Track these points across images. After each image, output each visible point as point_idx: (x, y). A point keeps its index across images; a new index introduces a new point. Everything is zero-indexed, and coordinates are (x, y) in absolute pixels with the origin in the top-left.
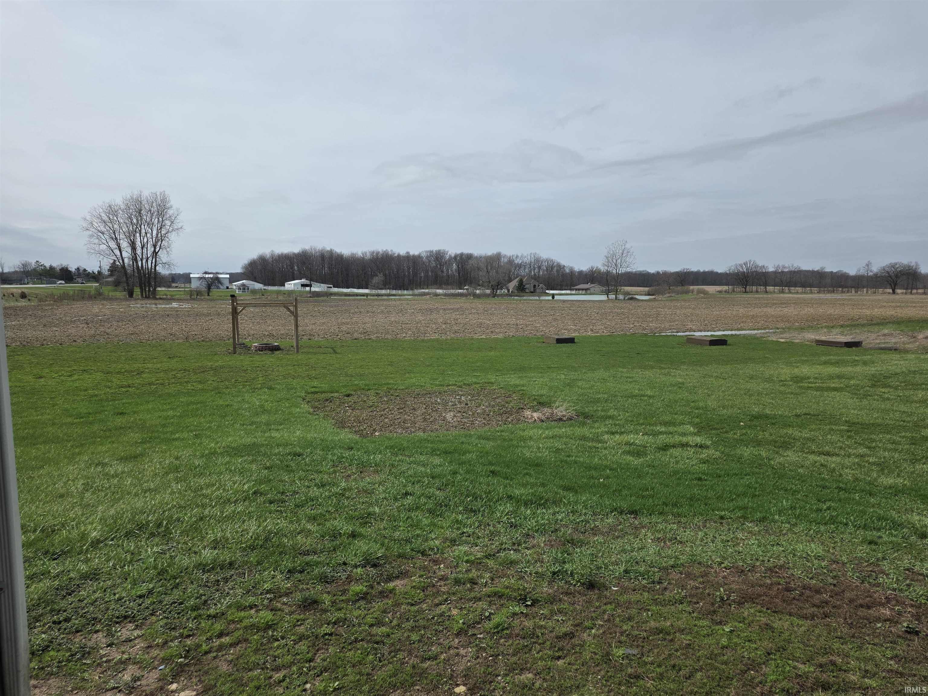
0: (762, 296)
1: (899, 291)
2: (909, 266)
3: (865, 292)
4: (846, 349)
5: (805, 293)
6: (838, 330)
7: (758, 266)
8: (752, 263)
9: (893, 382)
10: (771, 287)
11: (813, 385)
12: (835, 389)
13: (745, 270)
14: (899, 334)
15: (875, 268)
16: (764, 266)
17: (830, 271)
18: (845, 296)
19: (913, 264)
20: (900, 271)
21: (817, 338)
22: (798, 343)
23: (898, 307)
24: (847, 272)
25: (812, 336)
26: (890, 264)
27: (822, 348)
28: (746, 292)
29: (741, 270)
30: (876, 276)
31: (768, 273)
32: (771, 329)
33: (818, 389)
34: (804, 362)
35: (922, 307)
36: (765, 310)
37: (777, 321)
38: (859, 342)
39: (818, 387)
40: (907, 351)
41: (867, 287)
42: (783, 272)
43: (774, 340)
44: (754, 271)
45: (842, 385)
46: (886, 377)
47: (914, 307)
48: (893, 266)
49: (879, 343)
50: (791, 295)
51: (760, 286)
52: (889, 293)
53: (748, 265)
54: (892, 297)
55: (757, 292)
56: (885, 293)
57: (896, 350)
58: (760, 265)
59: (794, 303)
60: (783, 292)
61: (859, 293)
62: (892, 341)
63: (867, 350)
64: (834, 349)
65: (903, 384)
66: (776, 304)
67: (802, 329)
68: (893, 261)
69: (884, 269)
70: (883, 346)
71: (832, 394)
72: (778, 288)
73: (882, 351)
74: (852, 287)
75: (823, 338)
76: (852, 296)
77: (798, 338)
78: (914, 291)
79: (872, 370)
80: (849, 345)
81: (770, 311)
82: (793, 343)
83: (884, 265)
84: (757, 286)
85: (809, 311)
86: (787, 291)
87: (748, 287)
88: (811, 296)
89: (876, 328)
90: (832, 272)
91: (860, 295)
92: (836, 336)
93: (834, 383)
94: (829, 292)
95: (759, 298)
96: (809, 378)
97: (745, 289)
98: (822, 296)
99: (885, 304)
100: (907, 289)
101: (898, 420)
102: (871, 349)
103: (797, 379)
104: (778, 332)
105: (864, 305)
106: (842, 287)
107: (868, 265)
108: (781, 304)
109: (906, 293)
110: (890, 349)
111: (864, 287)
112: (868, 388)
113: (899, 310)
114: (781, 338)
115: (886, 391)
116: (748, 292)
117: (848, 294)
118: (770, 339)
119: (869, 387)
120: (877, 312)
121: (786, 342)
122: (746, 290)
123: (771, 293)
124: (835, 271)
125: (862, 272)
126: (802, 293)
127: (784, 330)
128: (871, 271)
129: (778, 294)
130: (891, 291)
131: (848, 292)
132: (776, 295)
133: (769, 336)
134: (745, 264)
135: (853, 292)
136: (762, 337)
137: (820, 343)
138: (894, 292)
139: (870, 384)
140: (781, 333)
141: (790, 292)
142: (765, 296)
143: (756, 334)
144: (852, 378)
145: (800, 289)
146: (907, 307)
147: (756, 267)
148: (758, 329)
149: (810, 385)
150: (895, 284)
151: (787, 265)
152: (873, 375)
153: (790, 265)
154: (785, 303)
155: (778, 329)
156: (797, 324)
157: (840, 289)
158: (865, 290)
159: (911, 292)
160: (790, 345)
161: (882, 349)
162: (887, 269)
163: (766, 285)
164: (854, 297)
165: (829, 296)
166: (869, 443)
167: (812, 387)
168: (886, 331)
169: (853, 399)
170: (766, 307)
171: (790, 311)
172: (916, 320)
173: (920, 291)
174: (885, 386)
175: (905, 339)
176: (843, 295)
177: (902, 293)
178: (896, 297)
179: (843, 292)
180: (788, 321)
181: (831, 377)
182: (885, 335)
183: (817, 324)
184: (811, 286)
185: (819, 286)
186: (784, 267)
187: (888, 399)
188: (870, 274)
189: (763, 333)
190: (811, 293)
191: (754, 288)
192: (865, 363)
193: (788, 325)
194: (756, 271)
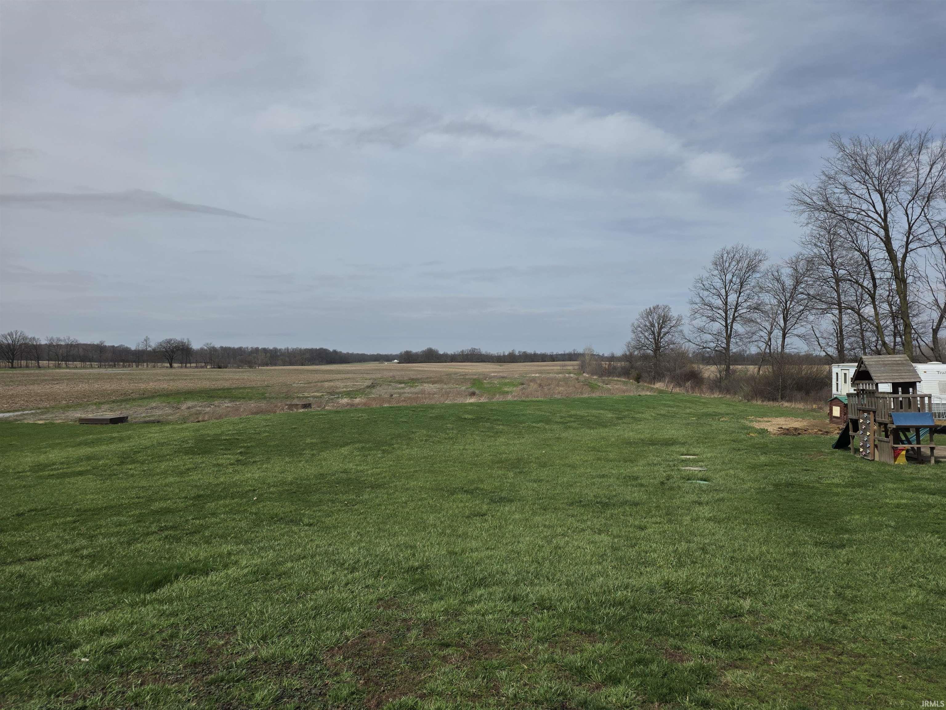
0: (32, 372)
1: (175, 365)
2: (182, 342)
3: (145, 366)
4: (111, 426)
5: (84, 368)
6: (106, 407)
7: (27, 338)
8: (19, 334)
9: (141, 457)
10: (45, 362)
11: (55, 472)
12: (81, 473)
13: (10, 342)
14: (165, 406)
15: (153, 344)
16: (34, 338)
17: (112, 345)
18: (126, 371)
19: (185, 341)
20: (175, 346)
21: (83, 416)
22: (59, 424)
23: (171, 380)
24: (129, 346)
25: (79, 414)
26: (166, 340)
27: (85, 427)
28: (12, 367)
29: (5, 342)
30: (154, 351)
31: (40, 345)
32: (31, 410)
33: (58, 476)
34: (53, 446)
35: (191, 379)
36: (31, 387)
37: (41, 400)
38: (124, 417)
39: (62, 473)
40: (168, 423)
41: (147, 361)
42: (58, 345)
43: (31, 422)
44: (22, 344)
45: (89, 468)
46: (136, 453)
47: (185, 379)
48: (169, 342)
49: (144, 417)
50: (68, 370)
51: (31, 360)
52: (167, 367)
53: (14, 336)
54: (170, 371)
55: (27, 367)
56: (164, 367)
57: (158, 422)
58: (30, 337)
59: (68, 379)
60: (59, 367)
61: (140, 367)
62: (157, 413)
63: (132, 424)
64: (98, 426)
65: (150, 458)
66: (46, 380)
67: (68, 407)
68: (168, 337)
69: (161, 345)
70: (148, 419)
71: (72, 480)
72: (54, 362)
73: (146, 425)
74: (132, 362)
75: (90, 416)
76: (133, 370)
77: (59, 418)
78: (188, 365)
79: (124, 446)
80: (114, 421)
81: (37, 388)
82: (53, 424)
83: (161, 341)
84: (27, 360)
85: (83, 387)
86: (64, 365)
87: (15, 361)
88: (91, 371)
89: (145, 402)
90: (113, 346)
91: (140, 370)
92: (105, 413)
93: (81, 466)
94: (110, 366)
95: (28, 374)
96: (54, 464)
97: (12, 363)
98: (103, 371)
99: (161, 378)
100: (181, 363)
101: (133, 498)
102: (136, 423)
103: (38, 468)
104: (37, 413)
105: (141, 379)
106: (123, 361)
107: (146, 340)
108: (53, 380)
109: (181, 367)
110: (153, 422)
111: (144, 362)
112: (115, 467)
113: (172, 383)
114: (41, 420)
115: (133, 467)
116: (15, 368)
117: (129, 369)
118: (26, 422)
119: (118, 465)
120: (151, 386)
121: (45, 424)
122: (12, 365)
123: (45, 368)
124: (116, 345)
125: (141, 347)
126: (81, 368)
127: (47, 410)
128: (149, 346)
129: (53, 369)
130: (168, 365)
131: (129, 366)
132: (50, 371)
133: (25, 419)
134: (10, 335)
135: (134, 366)
136: (16, 420)
137: (84, 421)
138: (171, 367)
139: (118, 462)
140: (42, 413)
141: (67, 367)
142: (37, 371)
143: (10, 417)
144: (103, 458)
145: (78, 364)
146: (179, 380)
147: (25, 338)
148: (14, 411)
149: (52, 473)
150: (172, 359)
151: (62, 338)
152: (123, 452)
153: (66, 338)
154: (57, 380)
155: (39, 409)
156: (64, 402)
157: (122, 364)
158: (145, 364)
159: (186, 366)
160: (50, 426)
161: (146, 422)
162: (165, 345)
163: (38, 359)
164: (134, 372)
165: (110, 371)
166: (94, 531)
167: (53, 475)
168: (154, 405)
169: (96, 481)
170: (33, 384)
171: (60, 388)
172: (183, 392)
173: (193, 365)
174: (133, 462)
175: (168, 410)
176: (125, 369)
177: (179, 367)
178: (173, 371)
179: (124, 366)
180: (55, 399)
181: (79, 460)
182: (152, 408)
183: (87, 401)
184: (91, 360)
185: (100, 361)
186: (59, 340)
187: (132, 475)
188: (149, 349)
189: (17, 416)
190: (91, 367)
191: (24, 363)
192: (121, 440)
193: (53, 404)
194: (25, 344)
